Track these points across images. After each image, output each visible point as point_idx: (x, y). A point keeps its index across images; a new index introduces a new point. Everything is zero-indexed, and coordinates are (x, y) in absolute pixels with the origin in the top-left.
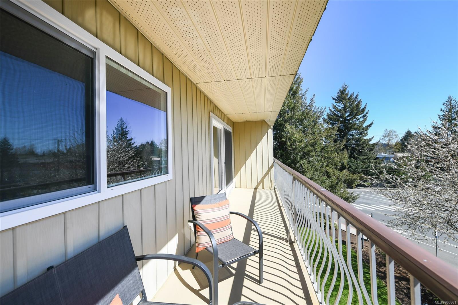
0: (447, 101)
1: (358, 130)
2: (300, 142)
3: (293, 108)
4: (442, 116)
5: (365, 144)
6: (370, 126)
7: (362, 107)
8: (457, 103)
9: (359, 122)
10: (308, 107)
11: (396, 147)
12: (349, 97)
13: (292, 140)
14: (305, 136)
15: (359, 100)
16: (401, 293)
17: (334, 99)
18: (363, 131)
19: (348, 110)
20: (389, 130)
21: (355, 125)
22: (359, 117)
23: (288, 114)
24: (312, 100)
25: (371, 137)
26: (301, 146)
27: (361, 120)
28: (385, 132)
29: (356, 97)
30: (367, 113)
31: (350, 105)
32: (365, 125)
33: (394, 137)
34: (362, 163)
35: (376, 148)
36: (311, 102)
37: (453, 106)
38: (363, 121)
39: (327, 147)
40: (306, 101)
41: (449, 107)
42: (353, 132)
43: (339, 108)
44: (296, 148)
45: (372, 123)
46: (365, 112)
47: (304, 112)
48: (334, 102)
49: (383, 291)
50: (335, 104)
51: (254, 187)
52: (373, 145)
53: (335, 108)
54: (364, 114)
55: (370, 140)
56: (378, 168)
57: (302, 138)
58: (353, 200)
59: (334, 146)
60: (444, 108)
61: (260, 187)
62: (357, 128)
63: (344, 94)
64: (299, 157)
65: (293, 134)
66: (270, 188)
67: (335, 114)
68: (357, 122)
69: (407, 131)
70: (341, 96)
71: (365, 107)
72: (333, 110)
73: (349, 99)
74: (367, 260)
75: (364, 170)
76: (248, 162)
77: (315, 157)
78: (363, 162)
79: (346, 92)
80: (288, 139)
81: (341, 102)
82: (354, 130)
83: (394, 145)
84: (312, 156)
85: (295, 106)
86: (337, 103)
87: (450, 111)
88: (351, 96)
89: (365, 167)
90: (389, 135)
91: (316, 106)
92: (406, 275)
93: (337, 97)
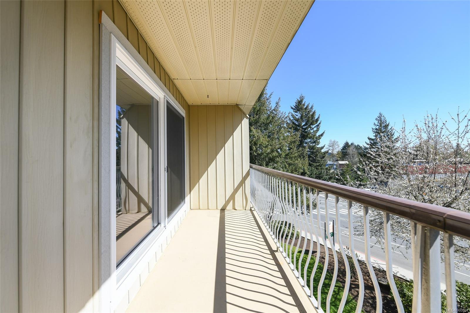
0: (378, 117)
1: (313, 139)
2: (265, 147)
3: (258, 111)
4: (375, 129)
5: (318, 152)
6: (322, 135)
7: (316, 117)
8: (385, 118)
9: (314, 131)
10: (273, 111)
11: (337, 156)
12: (305, 107)
13: (258, 145)
14: (271, 140)
15: (313, 111)
16: (367, 304)
17: (292, 108)
18: (316, 140)
19: (304, 120)
20: (333, 140)
21: (310, 133)
22: (313, 126)
23: (253, 117)
24: (277, 103)
25: (323, 146)
26: (266, 151)
27: (315, 129)
28: (330, 142)
29: (311, 108)
30: (320, 124)
31: (306, 115)
32: (318, 134)
33: (337, 147)
34: (315, 170)
35: (327, 155)
36: (276, 106)
37: (383, 121)
38: (317, 130)
39: (291, 153)
40: (270, 106)
41: (380, 122)
42: (309, 141)
43: (297, 117)
44: (262, 154)
45: (324, 133)
46: (318, 122)
47: (269, 116)
48: (292, 111)
49: (352, 305)
50: (294, 113)
51: (220, 207)
52: (325, 153)
53: (293, 116)
54: (317, 124)
55: (322, 148)
56: (328, 174)
57: (268, 143)
58: (315, 206)
59: (297, 152)
60: (376, 123)
61: (230, 207)
62: (311, 137)
63: (301, 104)
64: (265, 163)
65: (259, 139)
66: (244, 208)
67: (293, 123)
68: (312, 131)
69: (346, 141)
70: (299, 106)
71: (319, 118)
72: (292, 118)
73: (306, 108)
74: (331, 269)
75: (317, 176)
76: (211, 168)
77: (279, 164)
78: (316, 168)
79: (303, 103)
80: (253, 144)
81: (299, 112)
82: (309, 139)
83: (337, 154)
84: (277, 163)
85: (260, 109)
86: (295, 112)
87: (381, 126)
88: (307, 107)
89: (318, 173)
90: (333, 144)
91: (280, 111)
92: (368, 282)
93: (295, 107)
